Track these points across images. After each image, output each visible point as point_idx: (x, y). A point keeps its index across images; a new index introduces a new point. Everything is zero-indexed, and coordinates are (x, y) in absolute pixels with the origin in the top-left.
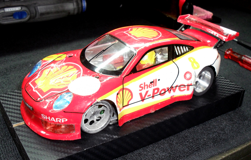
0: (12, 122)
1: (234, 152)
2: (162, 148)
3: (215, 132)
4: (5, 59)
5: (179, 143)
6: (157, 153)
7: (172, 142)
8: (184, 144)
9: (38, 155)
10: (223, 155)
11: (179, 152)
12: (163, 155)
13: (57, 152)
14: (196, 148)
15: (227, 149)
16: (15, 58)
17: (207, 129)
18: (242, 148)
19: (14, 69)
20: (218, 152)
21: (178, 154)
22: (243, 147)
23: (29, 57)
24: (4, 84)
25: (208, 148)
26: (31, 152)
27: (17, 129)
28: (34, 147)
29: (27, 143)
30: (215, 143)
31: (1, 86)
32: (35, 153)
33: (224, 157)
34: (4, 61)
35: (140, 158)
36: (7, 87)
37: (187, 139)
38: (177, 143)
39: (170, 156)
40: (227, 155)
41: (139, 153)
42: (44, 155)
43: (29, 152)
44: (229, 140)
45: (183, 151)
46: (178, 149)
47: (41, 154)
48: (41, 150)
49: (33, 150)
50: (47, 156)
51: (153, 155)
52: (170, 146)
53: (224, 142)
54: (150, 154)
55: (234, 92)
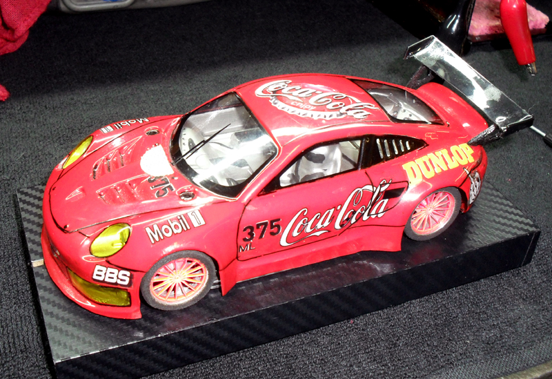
0: (32, 256)
2: (372, 350)
3: (494, 325)
4: (72, 99)
5: (411, 346)
6: (360, 362)
7: (397, 340)
8: (420, 349)
9: (67, 335)
11: (407, 366)
12: (371, 370)
14: (444, 362)
15: (512, 369)
16: (94, 98)
17: (480, 315)
19: (87, 129)
20: (490, 376)
21: (403, 369)
25: (471, 363)
26: (56, 329)
27: (38, 272)
28: (63, 318)
29: (50, 306)
30: (489, 353)
32: (61, 330)
35: (323, 369)
37: (429, 340)
38: (406, 344)
39: (385, 373)
41: (322, 360)
42: (78, 338)
43: (51, 327)
44: (521, 349)
45: (415, 364)
46: (406, 358)
47: (72, 335)
48: (75, 326)
49: (58, 324)
50: (84, 339)
51: (351, 366)
52: (391, 348)
53: (509, 353)
54: (344, 363)
55: (513, 234)
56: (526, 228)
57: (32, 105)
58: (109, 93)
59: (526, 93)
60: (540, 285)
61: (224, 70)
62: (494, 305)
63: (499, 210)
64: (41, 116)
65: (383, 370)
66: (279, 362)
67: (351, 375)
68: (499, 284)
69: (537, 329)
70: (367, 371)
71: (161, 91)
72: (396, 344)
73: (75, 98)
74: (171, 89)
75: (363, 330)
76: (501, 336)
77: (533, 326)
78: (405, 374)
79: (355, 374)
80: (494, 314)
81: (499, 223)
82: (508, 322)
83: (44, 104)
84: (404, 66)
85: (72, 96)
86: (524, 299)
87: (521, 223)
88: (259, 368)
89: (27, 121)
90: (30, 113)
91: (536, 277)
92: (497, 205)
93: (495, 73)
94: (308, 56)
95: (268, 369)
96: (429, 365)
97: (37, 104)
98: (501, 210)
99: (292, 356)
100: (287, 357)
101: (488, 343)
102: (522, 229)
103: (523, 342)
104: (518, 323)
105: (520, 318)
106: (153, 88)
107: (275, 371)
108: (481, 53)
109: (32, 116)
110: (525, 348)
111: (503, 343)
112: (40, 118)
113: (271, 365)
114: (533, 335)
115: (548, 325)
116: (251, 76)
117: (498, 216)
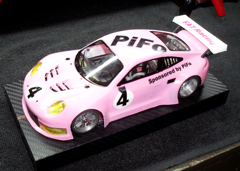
1: (222, 152)
2: (156, 144)
3: (206, 131)
4: (22, 36)
5: (172, 141)
6: (151, 149)
7: (166, 140)
8: (176, 143)
10: (212, 155)
12: (155, 152)
13: (54, 147)
15: (214, 150)
16: (31, 35)
17: (200, 128)
18: (230, 149)
19: (29, 47)
21: (169, 151)
22: (232, 148)
23: (44, 35)
24: (20, 65)
27: (21, 122)
30: (204, 143)
31: (17, 67)
33: (212, 157)
34: (21, 38)
35: (135, 152)
36: (22, 68)
38: (170, 141)
39: (161, 153)
40: (216, 155)
41: (135, 148)
45: (174, 149)
46: (170, 147)
51: (147, 151)
52: (163, 143)
53: (213, 143)
54: (144, 150)
55: (218, 92)
56: (223, 89)
57: (4, 39)
58: (38, 33)
59: (220, 27)
60: (225, 114)
61: (88, 20)
62: (206, 123)
63: (212, 82)
64: (8, 44)
65: (161, 152)
66: (117, 150)
67: (148, 155)
68: (208, 114)
69: (224, 132)
70: (154, 152)
71: (61, 30)
72: (165, 141)
73: (23, 35)
74: (65, 29)
75: (152, 136)
76: (209, 136)
77: (222, 131)
78: (170, 153)
79: (149, 154)
80: (206, 127)
81: (212, 88)
82: (212, 129)
83: (9, 39)
84: (167, 15)
85: (21, 34)
86: (218, 120)
87: (221, 87)
88: (109, 153)
89: (2, 47)
90: (3, 43)
91: (223, 110)
92: (211, 80)
93: (207, 17)
94: (125, 12)
95: (113, 153)
96: (180, 150)
97: (6, 39)
98: (213, 82)
99: (122, 148)
100: (120, 148)
101: (203, 139)
102: (222, 90)
103: (218, 138)
104: (216, 130)
105: (217, 128)
106: (57, 30)
107: (116, 154)
108: (201, 8)
109: (4, 44)
110: (219, 141)
111: (210, 139)
112: (8, 45)
113: (114, 152)
114: (222, 135)
115: (228, 131)
116: (100, 23)
117: (212, 85)
